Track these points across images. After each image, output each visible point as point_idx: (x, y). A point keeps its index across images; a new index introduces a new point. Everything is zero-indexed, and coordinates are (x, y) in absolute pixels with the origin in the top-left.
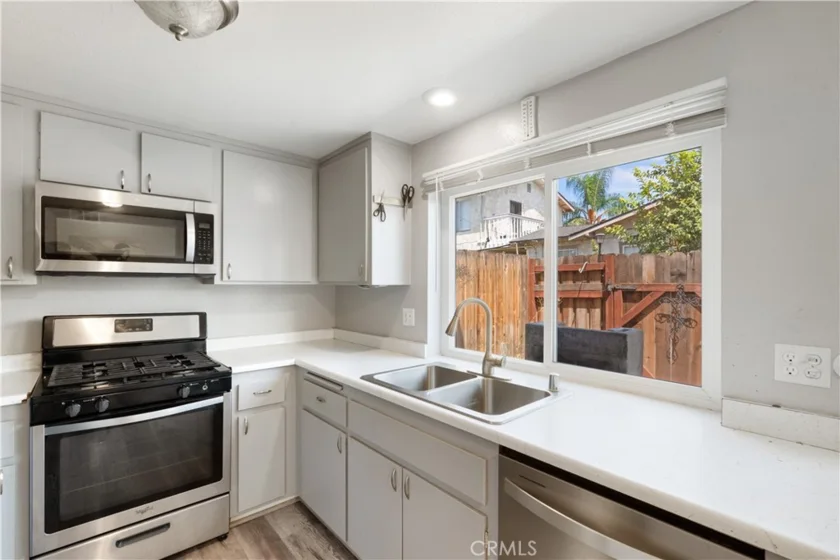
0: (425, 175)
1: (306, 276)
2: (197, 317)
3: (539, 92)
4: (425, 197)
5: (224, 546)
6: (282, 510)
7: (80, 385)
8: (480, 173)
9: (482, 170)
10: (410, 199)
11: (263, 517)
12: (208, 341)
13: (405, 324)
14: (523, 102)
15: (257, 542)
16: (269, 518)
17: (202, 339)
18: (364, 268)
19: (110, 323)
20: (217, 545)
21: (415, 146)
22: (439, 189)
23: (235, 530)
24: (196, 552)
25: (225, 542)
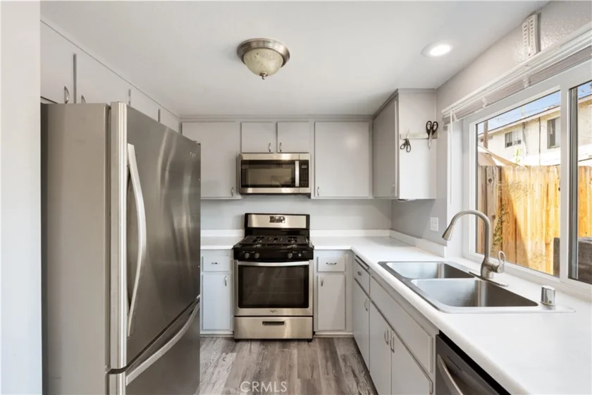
0: (443, 111)
1: (365, 193)
2: (305, 217)
3: (541, 8)
4: (445, 128)
5: (310, 346)
6: (344, 339)
7: (251, 245)
8: (484, 100)
9: (486, 97)
10: (434, 132)
11: (332, 338)
12: (311, 231)
13: (432, 229)
14: (524, 24)
15: (325, 350)
16: (336, 341)
17: (307, 229)
18: (394, 187)
19: (268, 218)
20: (306, 343)
21: (438, 89)
22: (453, 120)
23: (317, 340)
24: (296, 343)
25: (310, 343)
